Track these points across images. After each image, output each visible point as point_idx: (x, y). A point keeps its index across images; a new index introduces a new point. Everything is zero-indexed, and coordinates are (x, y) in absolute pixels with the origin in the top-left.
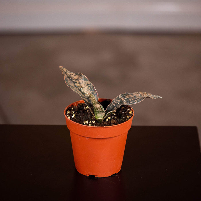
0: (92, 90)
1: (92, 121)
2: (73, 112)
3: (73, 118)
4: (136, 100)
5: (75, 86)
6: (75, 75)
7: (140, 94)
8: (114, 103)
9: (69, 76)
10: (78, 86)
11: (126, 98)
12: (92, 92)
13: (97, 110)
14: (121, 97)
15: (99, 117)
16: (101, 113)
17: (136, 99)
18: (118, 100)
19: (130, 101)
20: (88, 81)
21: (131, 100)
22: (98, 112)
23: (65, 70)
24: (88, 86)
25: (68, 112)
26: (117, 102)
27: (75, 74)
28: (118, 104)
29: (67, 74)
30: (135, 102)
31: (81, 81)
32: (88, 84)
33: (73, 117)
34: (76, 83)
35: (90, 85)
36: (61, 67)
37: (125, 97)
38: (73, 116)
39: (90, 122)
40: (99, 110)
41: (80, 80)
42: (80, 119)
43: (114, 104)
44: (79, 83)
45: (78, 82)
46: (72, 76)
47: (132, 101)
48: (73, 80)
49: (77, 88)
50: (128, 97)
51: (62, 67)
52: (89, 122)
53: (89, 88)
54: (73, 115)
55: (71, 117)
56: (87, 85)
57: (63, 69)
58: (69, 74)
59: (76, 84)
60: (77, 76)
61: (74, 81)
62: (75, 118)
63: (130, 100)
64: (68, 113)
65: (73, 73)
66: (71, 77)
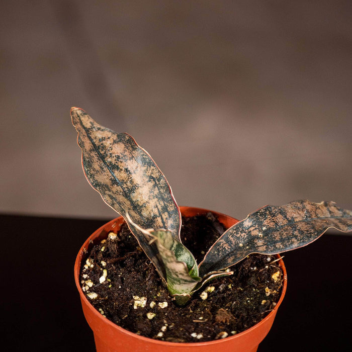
0: (163, 199)
1: (157, 302)
2: (104, 263)
3: (102, 284)
4: (296, 237)
5: (114, 182)
6: (115, 142)
7: (308, 211)
8: (228, 241)
9: (97, 143)
10: (123, 182)
11: (264, 228)
12: (162, 203)
13: (174, 276)
14: (250, 224)
15: (180, 291)
16: (184, 284)
17: (296, 233)
18: (241, 232)
19: (277, 242)
20: (153, 165)
21: (281, 235)
22: (179, 281)
23: (87, 121)
24: (151, 184)
25: (89, 264)
26: (238, 238)
27: (115, 137)
28: (241, 245)
29: (92, 136)
30: (292, 243)
31: (131, 165)
32: (153, 178)
33: (101, 282)
34: (118, 168)
35: (159, 180)
36: (76, 110)
37: (261, 225)
38: (102, 280)
39: (152, 304)
40: (180, 276)
41: (129, 162)
42: (123, 290)
43: (226, 246)
44: (127, 170)
45: (122, 166)
46: (107, 143)
47: (282, 240)
48: (109, 160)
49: (119, 188)
50: (272, 225)
51: (79, 112)
52: (148, 303)
53: (156, 191)
54: (101, 274)
55: (96, 282)
56: (150, 181)
57: (82, 119)
58: (99, 135)
59: (116, 173)
60: (123, 146)
61: (111, 163)
62: (109, 284)
63: (277, 236)
64: (86, 267)
65: (109, 134)
66: (104, 147)
